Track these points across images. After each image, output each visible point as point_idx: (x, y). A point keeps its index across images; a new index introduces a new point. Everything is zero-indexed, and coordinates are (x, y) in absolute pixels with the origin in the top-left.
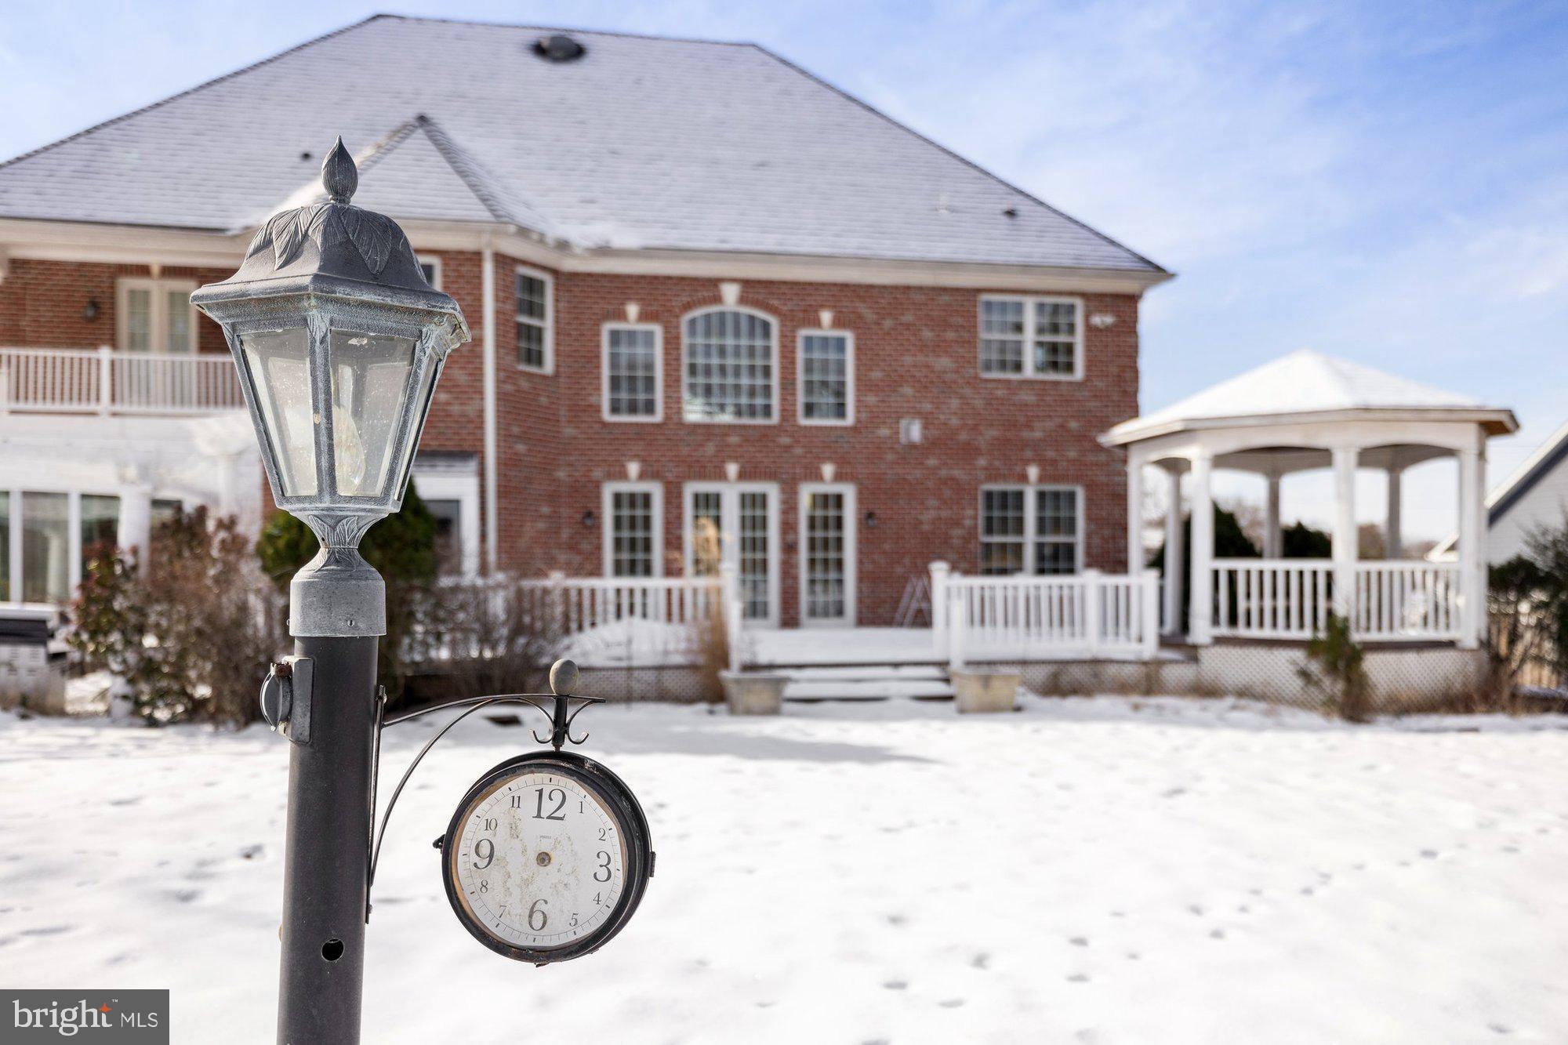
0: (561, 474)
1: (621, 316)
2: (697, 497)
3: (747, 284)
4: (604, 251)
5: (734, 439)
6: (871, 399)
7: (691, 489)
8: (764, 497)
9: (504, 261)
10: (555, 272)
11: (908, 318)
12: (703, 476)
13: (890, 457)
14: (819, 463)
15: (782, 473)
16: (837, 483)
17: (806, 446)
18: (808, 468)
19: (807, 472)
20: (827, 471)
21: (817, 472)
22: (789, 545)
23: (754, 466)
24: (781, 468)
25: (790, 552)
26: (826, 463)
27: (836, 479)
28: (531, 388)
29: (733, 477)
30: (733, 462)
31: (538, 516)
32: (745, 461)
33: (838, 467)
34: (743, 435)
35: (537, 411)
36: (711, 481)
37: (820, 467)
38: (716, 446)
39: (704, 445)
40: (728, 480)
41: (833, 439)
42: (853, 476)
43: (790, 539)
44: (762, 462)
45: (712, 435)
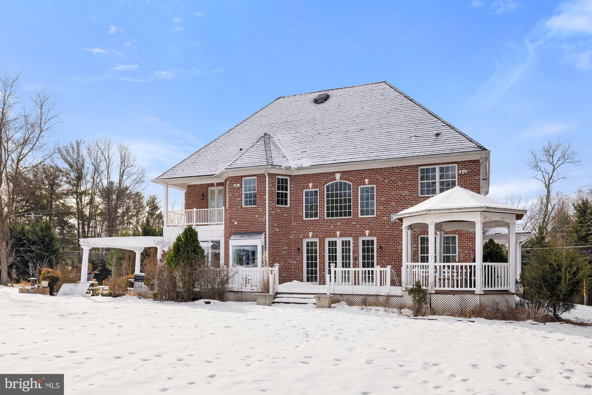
0: (291, 237)
1: (308, 187)
2: (329, 242)
3: (342, 173)
4: (300, 168)
5: (339, 224)
6: (381, 208)
7: (327, 240)
8: (349, 242)
9: (271, 175)
10: (289, 176)
11: (394, 178)
12: (330, 236)
13: (387, 227)
14: (365, 230)
15: (353, 233)
16: (370, 236)
17: (361, 224)
18: (362, 231)
19: (361, 233)
20: (367, 232)
21: (364, 233)
22: (355, 257)
23: (345, 232)
24: (353, 232)
25: (355, 260)
26: (367, 230)
27: (370, 235)
28: (281, 211)
29: (338, 236)
30: (339, 231)
31: (283, 249)
32: (342, 230)
33: (370, 231)
34: (342, 222)
35: (283, 218)
36: (332, 237)
37: (365, 231)
38: (334, 225)
39: (330, 226)
40: (337, 237)
41: (369, 221)
42: (375, 234)
43: (356, 255)
44: (347, 230)
45: (333, 222)
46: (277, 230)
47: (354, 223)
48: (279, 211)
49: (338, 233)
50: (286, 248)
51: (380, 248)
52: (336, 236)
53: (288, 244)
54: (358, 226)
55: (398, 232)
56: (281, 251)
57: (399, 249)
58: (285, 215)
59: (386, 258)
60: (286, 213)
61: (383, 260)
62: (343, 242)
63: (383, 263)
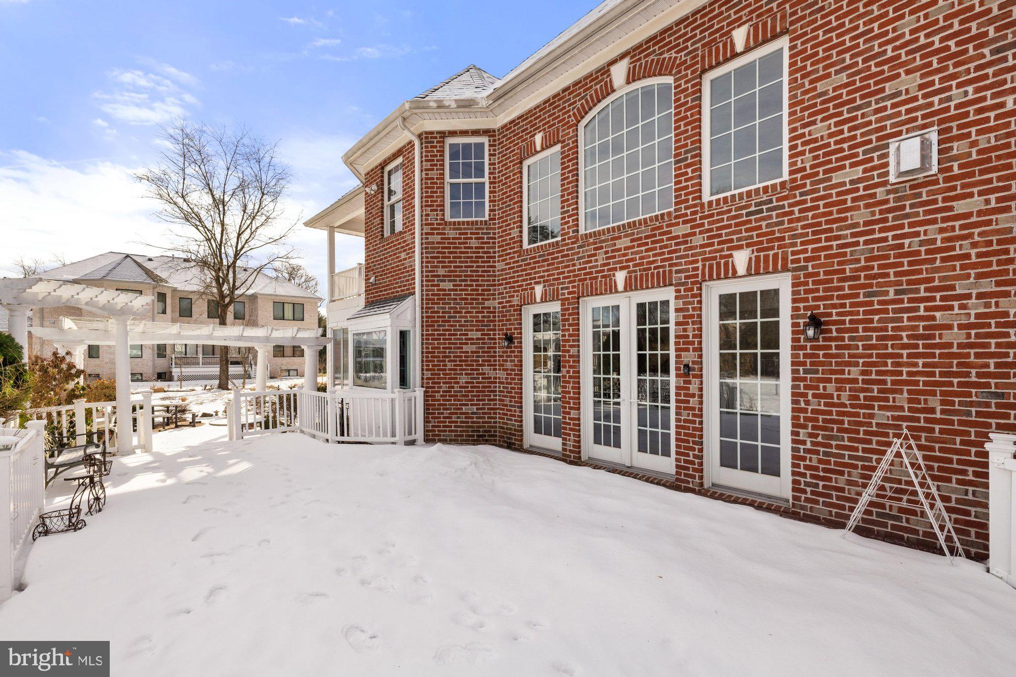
0: (492, 304)
1: (531, 149)
2: (595, 311)
3: (636, 52)
5: (622, 243)
6: (822, 129)
7: (588, 305)
8: (664, 305)
9: (427, 138)
10: (486, 132)
12: (598, 292)
14: (729, 249)
15: (677, 272)
16: (757, 273)
17: (711, 230)
18: (715, 258)
19: (711, 267)
20: (741, 259)
21: (726, 264)
22: (686, 366)
23: (645, 270)
24: (676, 265)
25: (687, 375)
26: (740, 247)
27: (754, 270)
28: (460, 234)
29: (621, 287)
30: (622, 268)
31: (466, 339)
32: (635, 265)
33: (758, 250)
34: (633, 234)
35: (467, 253)
36: (601, 294)
37: (731, 256)
38: (606, 252)
39: (595, 255)
40: (617, 292)
41: (753, 209)
42: (785, 259)
43: (689, 357)
44: (653, 262)
45: (604, 241)
46: (448, 285)
47: (681, 230)
48: (452, 234)
49: (620, 277)
50: (476, 335)
51: (815, 321)
52: (611, 289)
53: (480, 325)
54: (698, 240)
55: (942, 230)
56: (460, 344)
57: (949, 327)
58: (474, 243)
59: (854, 372)
60: (476, 238)
61: (829, 381)
62: (641, 306)
63: (831, 396)
